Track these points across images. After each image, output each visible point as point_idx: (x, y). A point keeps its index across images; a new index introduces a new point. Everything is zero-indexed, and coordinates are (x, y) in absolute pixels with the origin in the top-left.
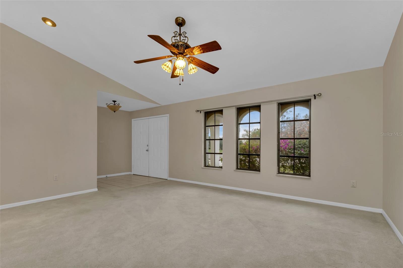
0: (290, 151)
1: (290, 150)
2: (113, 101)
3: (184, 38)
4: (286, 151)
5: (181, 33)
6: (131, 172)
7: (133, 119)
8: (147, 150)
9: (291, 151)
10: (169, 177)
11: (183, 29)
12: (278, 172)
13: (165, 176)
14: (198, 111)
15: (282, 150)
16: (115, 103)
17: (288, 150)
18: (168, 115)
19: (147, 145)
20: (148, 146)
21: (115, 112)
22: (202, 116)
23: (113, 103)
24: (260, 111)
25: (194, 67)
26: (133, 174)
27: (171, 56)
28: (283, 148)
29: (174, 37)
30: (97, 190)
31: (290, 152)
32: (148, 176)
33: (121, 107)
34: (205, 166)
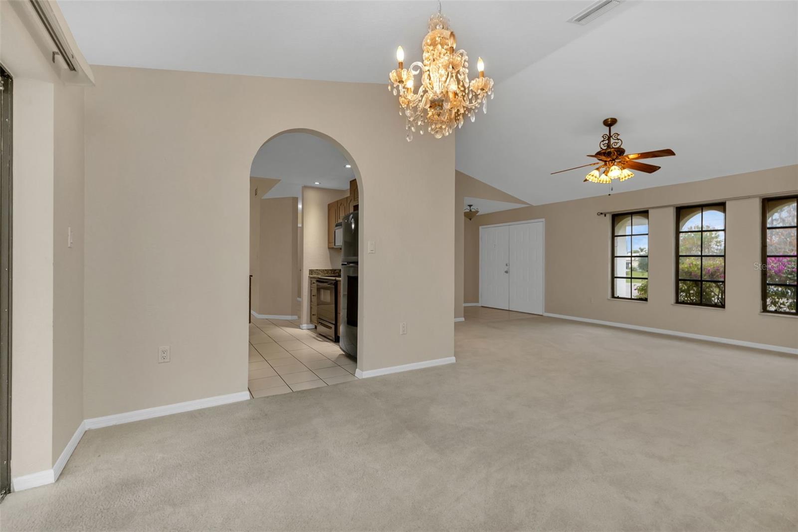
0: (789, 276)
1: (791, 274)
2: (469, 205)
3: (617, 141)
4: (781, 277)
5: (612, 135)
6: (478, 302)
7: (481, 225)
8: (506, 272)
9: (792, 276)
10: (546, 311)
11: (614, 129)
12: (763, 309)
13: (539, 310)
14: (602, 214)
15: (771, 275)
16: (472, 207)
17: (784, 276)
18: (543, 220)
19: (505, 265)
20: (507, 265)
21: (470, 219)
22: (608, 220)
23: (469, 208)
24: (724, 211)
25: (630, 174)
26: (482, 307)
27: (598, 163)
28: (773, 271)
29: (603, 141)
30: (464, 320)
31: (790, 279)
32: (508, 309)
33: (477, 212)
34: (613, 296)
